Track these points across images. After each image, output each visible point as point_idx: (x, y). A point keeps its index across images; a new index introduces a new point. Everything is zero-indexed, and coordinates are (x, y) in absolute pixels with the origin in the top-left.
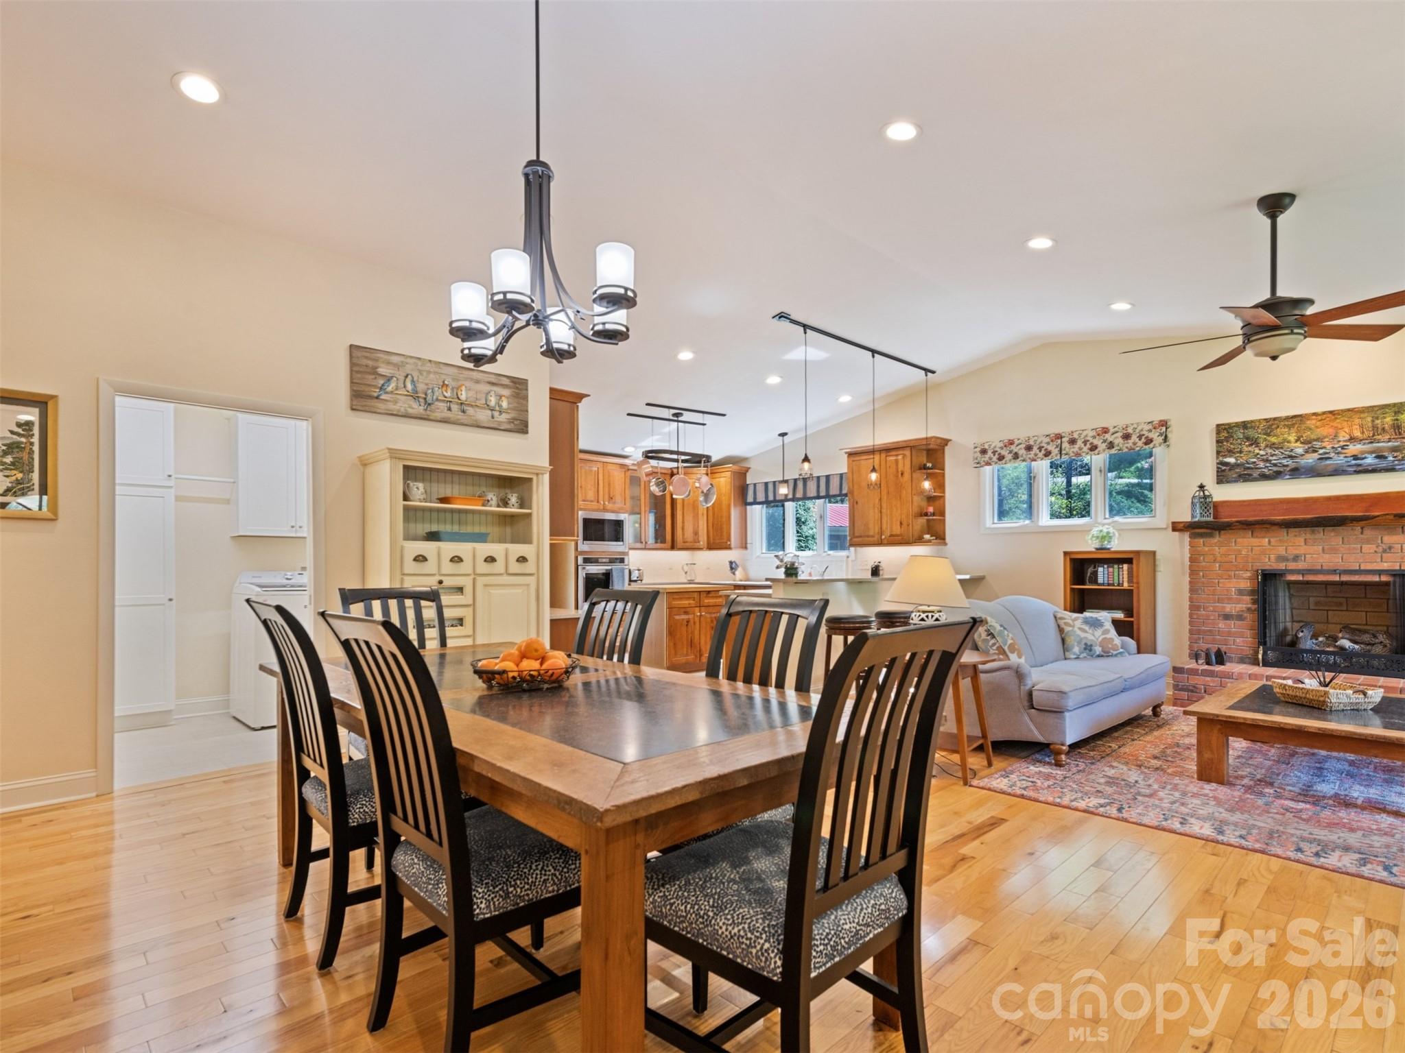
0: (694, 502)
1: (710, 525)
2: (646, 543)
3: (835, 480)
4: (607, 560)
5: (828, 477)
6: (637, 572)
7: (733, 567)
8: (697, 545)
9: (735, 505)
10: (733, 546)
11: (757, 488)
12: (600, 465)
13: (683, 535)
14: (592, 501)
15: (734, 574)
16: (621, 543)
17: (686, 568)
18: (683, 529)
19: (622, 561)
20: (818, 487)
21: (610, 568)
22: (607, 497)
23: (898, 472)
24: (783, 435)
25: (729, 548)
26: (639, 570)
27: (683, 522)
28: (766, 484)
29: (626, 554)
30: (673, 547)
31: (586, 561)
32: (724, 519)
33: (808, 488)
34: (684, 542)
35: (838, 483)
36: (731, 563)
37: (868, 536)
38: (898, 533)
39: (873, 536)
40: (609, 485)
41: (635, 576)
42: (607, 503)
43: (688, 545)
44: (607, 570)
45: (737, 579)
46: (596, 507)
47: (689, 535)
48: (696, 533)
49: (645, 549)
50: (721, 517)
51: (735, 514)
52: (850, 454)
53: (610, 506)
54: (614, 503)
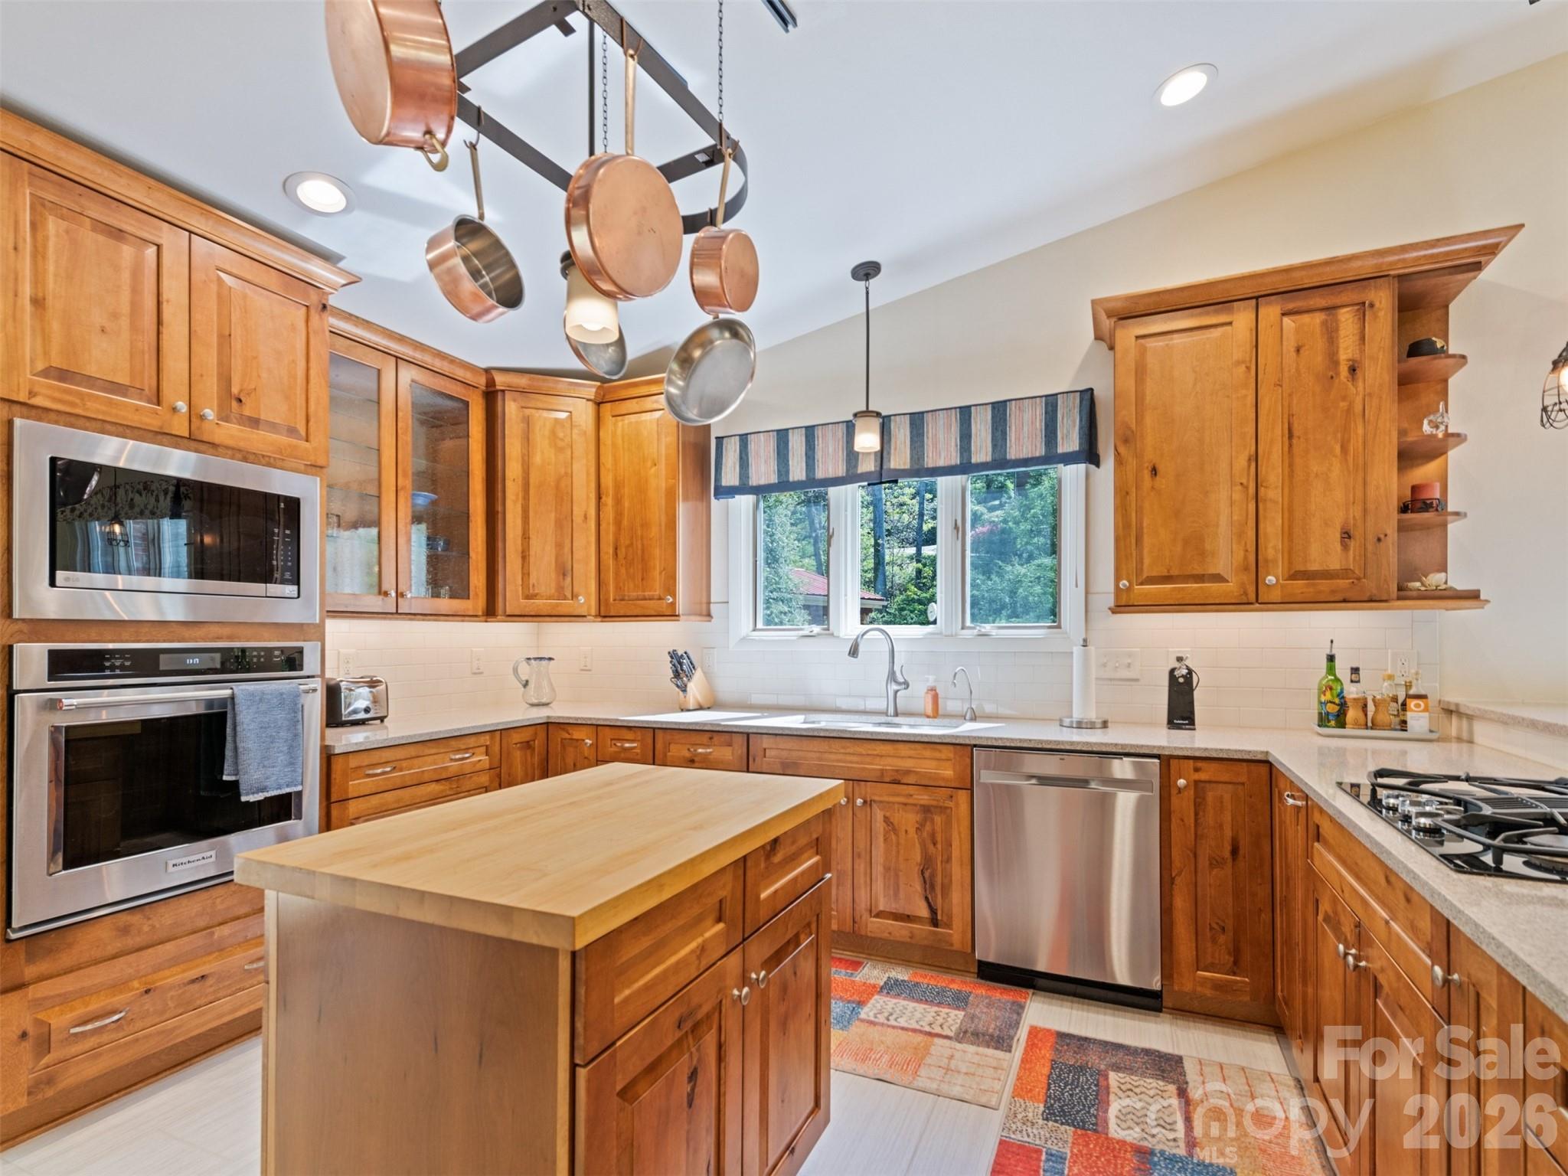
0: (558, 482)
1: (608, 549)
2: (400, 595)
3: (1027, 416)
4: (216, 660)
5: (999, 409)
6: (365, 691)
7: (680, 667)
8: (567, 606)
9: (685, 497)
10: (681, 608)
11: (752, 447)
12: (172, 240)
13: (526, 574)
14: (118, 388)
15: (684, 689)
16: (290, 590)
17: (525, 671)
18: (525, 557)
19: (293, 661)
20: (966, 437)
21: (223, 693)
22: (210, 386)
23: (1335, 363)
24: (867, 271)
25: (672, 615)
26: (373, 684)
27: (526, 537)
28: (782, 436)
29: (318, 632)
30: (490, 612)
31: (71, 666)
32: (654, 532)
33: (928, 442)
34: (528, 597)
35: (1040, 424)
36: (673, 655)
37: (1200, 578)
38: (1335, 564)
39: (1218, 578)
40: (225, 339)
41: (358, 701)
42: (210, 413)
43: (540, 604)
44: (210, 703)
45: (692, 705)
46: (154, 423)
47: (543, 575)
48: (564, 571)
49: (397, 614)
50: (645, 525)
51: (687, 517)
53: (230, 432)
54: (254, 422)
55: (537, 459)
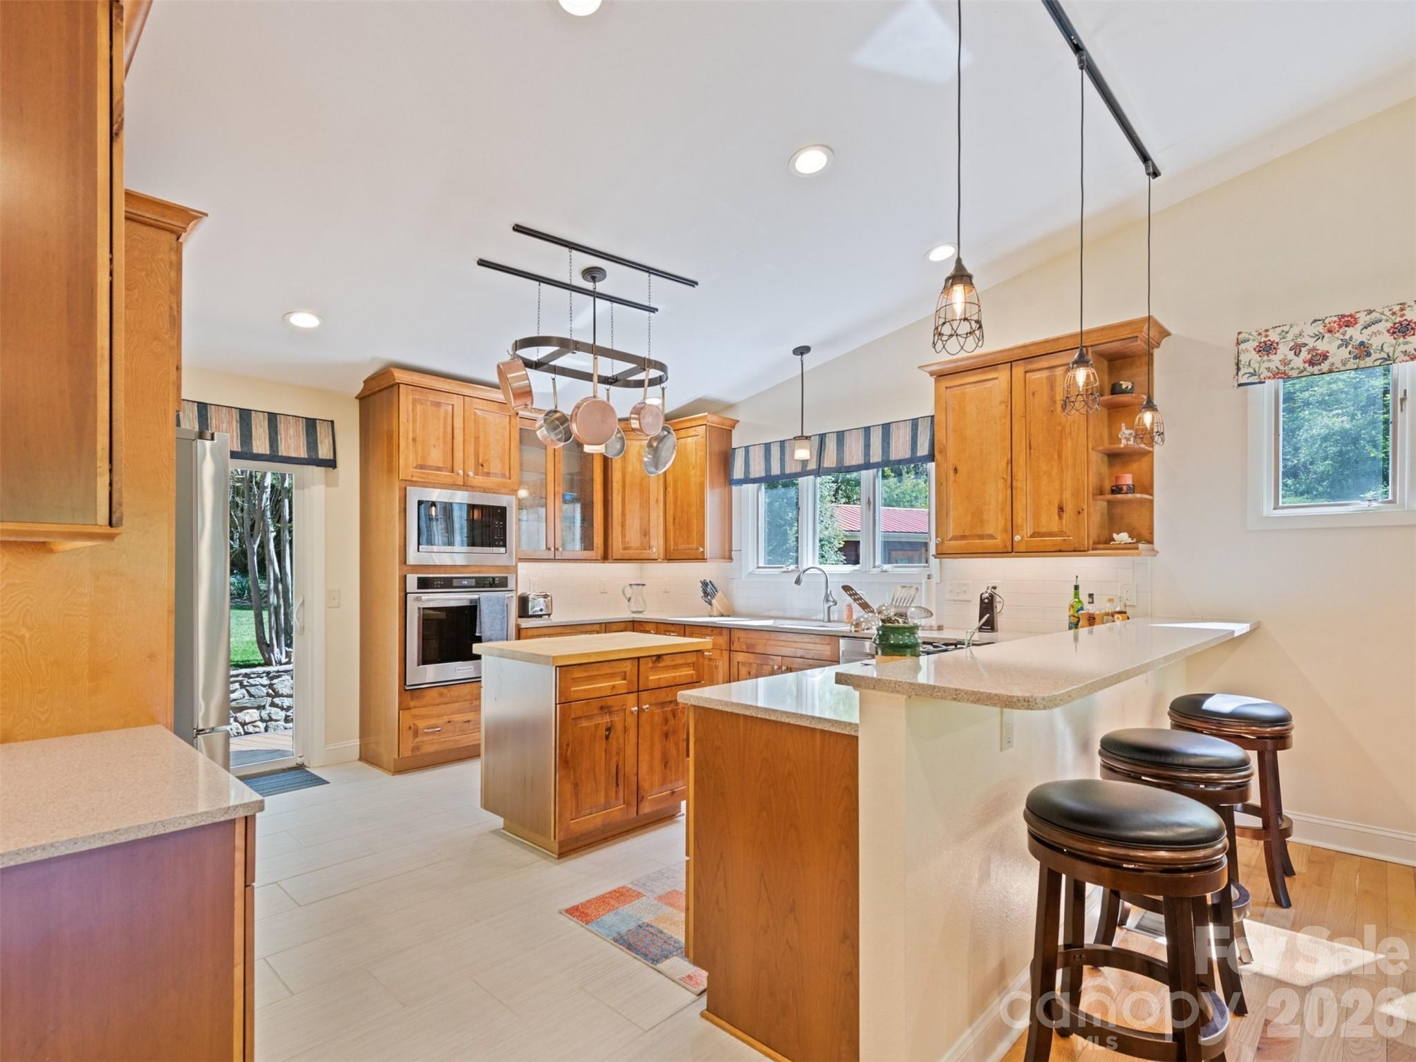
0: (642, 479)
1: (670, 519)
2: (556, 549)
3: (902, 432)
4: (473, 582)
5: (886, 428)
6: (542, 600)
7: (708, 590)
8: (646, 554)
9: (712, 486)
10: (708, 555)
11: (751, 454)
12: (457, 401)
13: (624, 536)
14: (439, 469)
15: (710, 604)
16: (502, 550)
17: (629, 592)
18: (623, 526)
19: (503, 583)
20: (867, 446)
21: (475, 596)
22: (471, 462)
23: (1054, 402)
24: (802, 351)
25: (702, 559)
26: (546, 596)
27: (623, 514)
28: (767, 446)
29: (515, 569)
30: (605, 557)
31: (424, 584)
32: (693, 509)
33: (846, 449)
34: (625, 549)
35: (909, 438)
36: (705, 584)
37: (981, 537)
38: (1055, 529)
39: (991, 537)
40: (477, 439)
41: (536, 606)
42: (471, 474)
43: (631, 553)
44: (471, 601)
45: (715, 614)
46: (450, 481)
47: (634, 537)
48: (646, 533)
49: (555, 560)
50: (689, 505)
51: (712, 499)
52: (940, 376)
53: (478, 480)
54: (488, 474)
55: (630, 469)
